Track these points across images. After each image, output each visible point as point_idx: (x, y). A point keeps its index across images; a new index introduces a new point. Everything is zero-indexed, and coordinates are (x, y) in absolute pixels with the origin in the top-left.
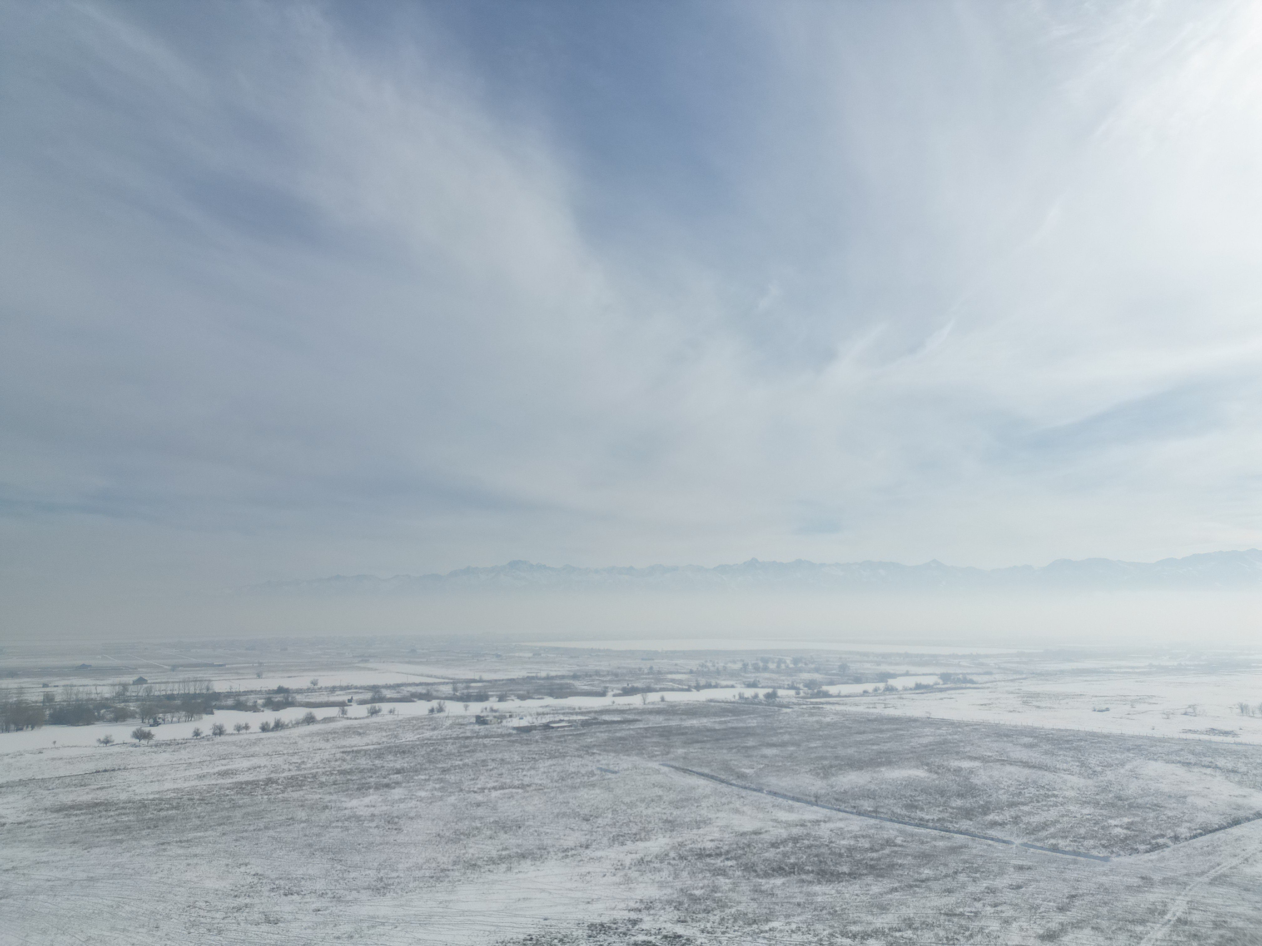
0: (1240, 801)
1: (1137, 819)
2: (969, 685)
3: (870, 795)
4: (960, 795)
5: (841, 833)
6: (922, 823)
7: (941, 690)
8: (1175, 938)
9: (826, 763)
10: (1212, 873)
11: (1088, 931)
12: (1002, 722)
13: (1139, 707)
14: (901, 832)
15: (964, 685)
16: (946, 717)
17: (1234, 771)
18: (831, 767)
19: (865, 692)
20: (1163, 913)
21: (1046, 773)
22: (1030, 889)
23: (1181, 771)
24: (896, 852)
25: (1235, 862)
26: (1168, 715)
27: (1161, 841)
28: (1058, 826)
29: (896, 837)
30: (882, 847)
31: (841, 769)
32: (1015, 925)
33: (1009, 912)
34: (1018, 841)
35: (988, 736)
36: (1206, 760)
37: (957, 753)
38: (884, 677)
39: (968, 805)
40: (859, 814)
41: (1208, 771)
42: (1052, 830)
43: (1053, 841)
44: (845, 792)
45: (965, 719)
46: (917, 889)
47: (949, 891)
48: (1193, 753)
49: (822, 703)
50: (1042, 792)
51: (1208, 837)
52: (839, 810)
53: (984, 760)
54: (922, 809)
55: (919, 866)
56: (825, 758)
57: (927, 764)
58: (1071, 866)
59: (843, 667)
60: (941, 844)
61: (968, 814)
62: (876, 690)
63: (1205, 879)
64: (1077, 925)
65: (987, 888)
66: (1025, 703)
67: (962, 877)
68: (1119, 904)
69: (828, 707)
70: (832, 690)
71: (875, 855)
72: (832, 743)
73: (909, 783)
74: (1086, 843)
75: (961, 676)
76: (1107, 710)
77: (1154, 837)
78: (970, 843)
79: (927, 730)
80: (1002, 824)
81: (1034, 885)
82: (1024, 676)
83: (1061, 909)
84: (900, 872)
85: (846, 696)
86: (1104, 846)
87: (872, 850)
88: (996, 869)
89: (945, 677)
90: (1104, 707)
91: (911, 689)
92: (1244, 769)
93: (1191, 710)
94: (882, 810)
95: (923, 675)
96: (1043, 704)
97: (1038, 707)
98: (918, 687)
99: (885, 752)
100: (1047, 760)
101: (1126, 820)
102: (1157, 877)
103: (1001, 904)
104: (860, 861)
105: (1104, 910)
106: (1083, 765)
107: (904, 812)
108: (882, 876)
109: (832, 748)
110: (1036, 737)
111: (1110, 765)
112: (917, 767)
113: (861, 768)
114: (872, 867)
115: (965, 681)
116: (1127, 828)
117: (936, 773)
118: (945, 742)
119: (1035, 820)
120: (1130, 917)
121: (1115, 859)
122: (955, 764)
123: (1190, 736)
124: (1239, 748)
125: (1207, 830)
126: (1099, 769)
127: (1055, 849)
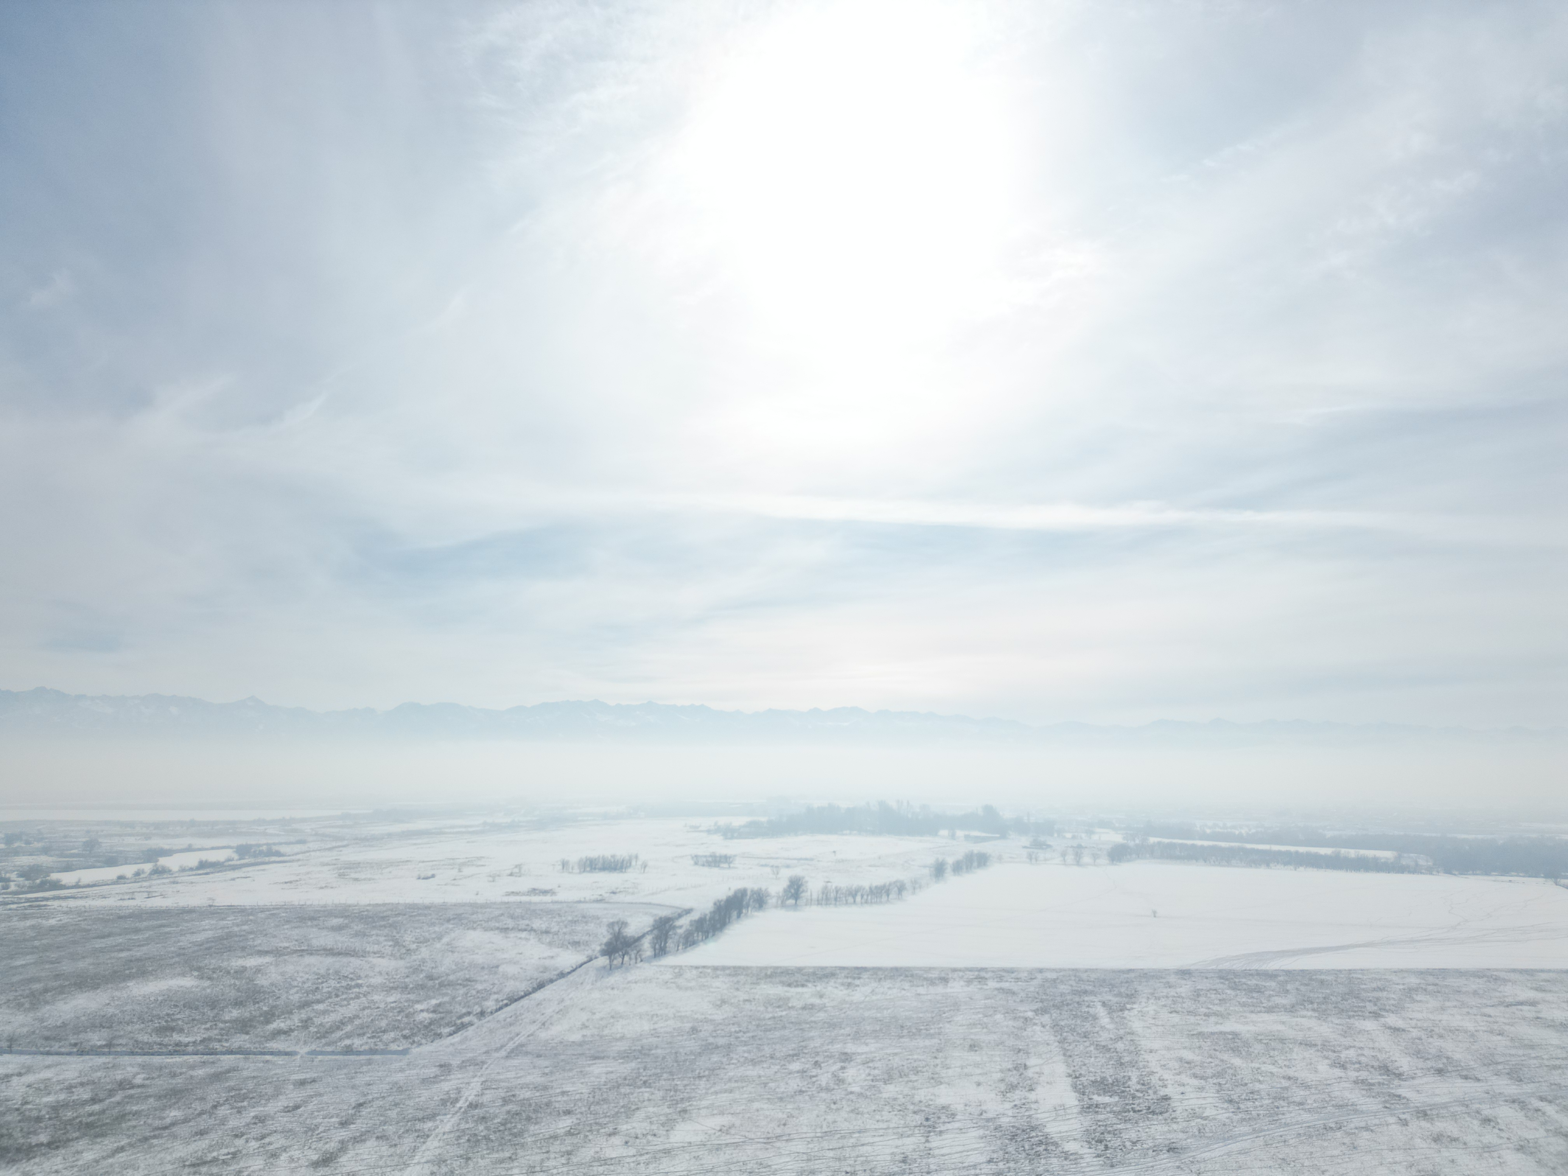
0: (548, 963)
1: (446, 999)
2: (273, 859)
3: (103, 1022)
4: (238, 1003)
5: (45, 1087)
6: (179, 1050)
7: (234, 868)
8: (463, 1126)
9: (37, 986)
10: (511, 1045)
11: (371, 1143)
12: (308, 903)
13: (467, 871)
14: (143, 1067)
15: (267, 859)
16: (236, 903)
17: (547, 932)
18: (46, 991)
19: (121, 878)
20: (457, 1100)
21: (352, 959)
22: (310, 1107)
23: (497, 938)
24: (131, 1097)
25: (533, 1028)
26: (493, 878)
27: (466, 1019)
28: (357, 1022)
29: (134, 1076)
30: (111, 1093)
31: (62, 993)
32: (284, 1157)
33: (278, 1141)
34: (304, 1050)
35: (288, 922)
36: (523, 923)
37: (243, 949)
38: (152, 855)
39: (247, 1015)
40: (82, 1053)
41: (524, 935)
42: (349, 1028)
43: (348, 1042)
44: (64, 1025)
45: (261, 903)
46: (155, 1141)
47: (202, 1133)
48: (512, 917)
49: (47, 899)
50: (344, 983)
51: (513, 1006)
52: (48, 1053)
53: (277, 953)
54: (181, 1031)
55: (163, 1109)
56: (38, 980)
57: (199, 969)
58: (365, 1069)
59: (91, 845)
60: (200, 1072)
61: (244, 1026)
62: (137, 874)
63: (503, 1053)
64: (359, 1139)
65: (256, 1117)
66: (341, 876)
67: (223, 1111)
68: (411, 1103)
69: (56, 904)
70: (67, 878)
71: (97, 1107)
72: (54, 955)
73: (169, 999)
74: (385, 1037)
75: (264, 848)
76: (433, 876)
77: (460, 1017)
78: (241, 1064)
79: (206, 923)
80: (287, 1032)
81: (315, 1101)
82: (345, 843)
83: (344, 1124)
84: (134, 1123)
85: (88, 886)
86: (405, 1037)
87: (94, 1100)
88: (270, 1090)
89: (242, 851)
90: (430, 874)
91: (191, 869)
92: (555, 929)
93: (516, 870)
94: (121, 1041)
95: (213, 848)
96: (361, 876)
97: (356, 880)
98: (204, 866)
99: (138, 960)
100: (357, 944)
101: (434, 1002)
102: (455, 1062)
103: (269, 1134)
104: (70, 1122)
105: (393, 1114)
106: (397, 943)
107: (155, 1038)
108: (103, 1135)
109: (52, 963)
110: (346, 917)
111: (426, 941)
112: (183, 975)
113: (95, 987)
114: (90, 1126)
115: (270, 853)
116: (434, 1012)
117: (210, 978)
118: (229, 936)
119: (329, 1020)
120: (420, 1114)
121: (415, 1050)
122: (237, 963)
123: (512, 899)
124: (556, 907)
125: (514, 999)
126: (414, 946)
127: (349, 1051)
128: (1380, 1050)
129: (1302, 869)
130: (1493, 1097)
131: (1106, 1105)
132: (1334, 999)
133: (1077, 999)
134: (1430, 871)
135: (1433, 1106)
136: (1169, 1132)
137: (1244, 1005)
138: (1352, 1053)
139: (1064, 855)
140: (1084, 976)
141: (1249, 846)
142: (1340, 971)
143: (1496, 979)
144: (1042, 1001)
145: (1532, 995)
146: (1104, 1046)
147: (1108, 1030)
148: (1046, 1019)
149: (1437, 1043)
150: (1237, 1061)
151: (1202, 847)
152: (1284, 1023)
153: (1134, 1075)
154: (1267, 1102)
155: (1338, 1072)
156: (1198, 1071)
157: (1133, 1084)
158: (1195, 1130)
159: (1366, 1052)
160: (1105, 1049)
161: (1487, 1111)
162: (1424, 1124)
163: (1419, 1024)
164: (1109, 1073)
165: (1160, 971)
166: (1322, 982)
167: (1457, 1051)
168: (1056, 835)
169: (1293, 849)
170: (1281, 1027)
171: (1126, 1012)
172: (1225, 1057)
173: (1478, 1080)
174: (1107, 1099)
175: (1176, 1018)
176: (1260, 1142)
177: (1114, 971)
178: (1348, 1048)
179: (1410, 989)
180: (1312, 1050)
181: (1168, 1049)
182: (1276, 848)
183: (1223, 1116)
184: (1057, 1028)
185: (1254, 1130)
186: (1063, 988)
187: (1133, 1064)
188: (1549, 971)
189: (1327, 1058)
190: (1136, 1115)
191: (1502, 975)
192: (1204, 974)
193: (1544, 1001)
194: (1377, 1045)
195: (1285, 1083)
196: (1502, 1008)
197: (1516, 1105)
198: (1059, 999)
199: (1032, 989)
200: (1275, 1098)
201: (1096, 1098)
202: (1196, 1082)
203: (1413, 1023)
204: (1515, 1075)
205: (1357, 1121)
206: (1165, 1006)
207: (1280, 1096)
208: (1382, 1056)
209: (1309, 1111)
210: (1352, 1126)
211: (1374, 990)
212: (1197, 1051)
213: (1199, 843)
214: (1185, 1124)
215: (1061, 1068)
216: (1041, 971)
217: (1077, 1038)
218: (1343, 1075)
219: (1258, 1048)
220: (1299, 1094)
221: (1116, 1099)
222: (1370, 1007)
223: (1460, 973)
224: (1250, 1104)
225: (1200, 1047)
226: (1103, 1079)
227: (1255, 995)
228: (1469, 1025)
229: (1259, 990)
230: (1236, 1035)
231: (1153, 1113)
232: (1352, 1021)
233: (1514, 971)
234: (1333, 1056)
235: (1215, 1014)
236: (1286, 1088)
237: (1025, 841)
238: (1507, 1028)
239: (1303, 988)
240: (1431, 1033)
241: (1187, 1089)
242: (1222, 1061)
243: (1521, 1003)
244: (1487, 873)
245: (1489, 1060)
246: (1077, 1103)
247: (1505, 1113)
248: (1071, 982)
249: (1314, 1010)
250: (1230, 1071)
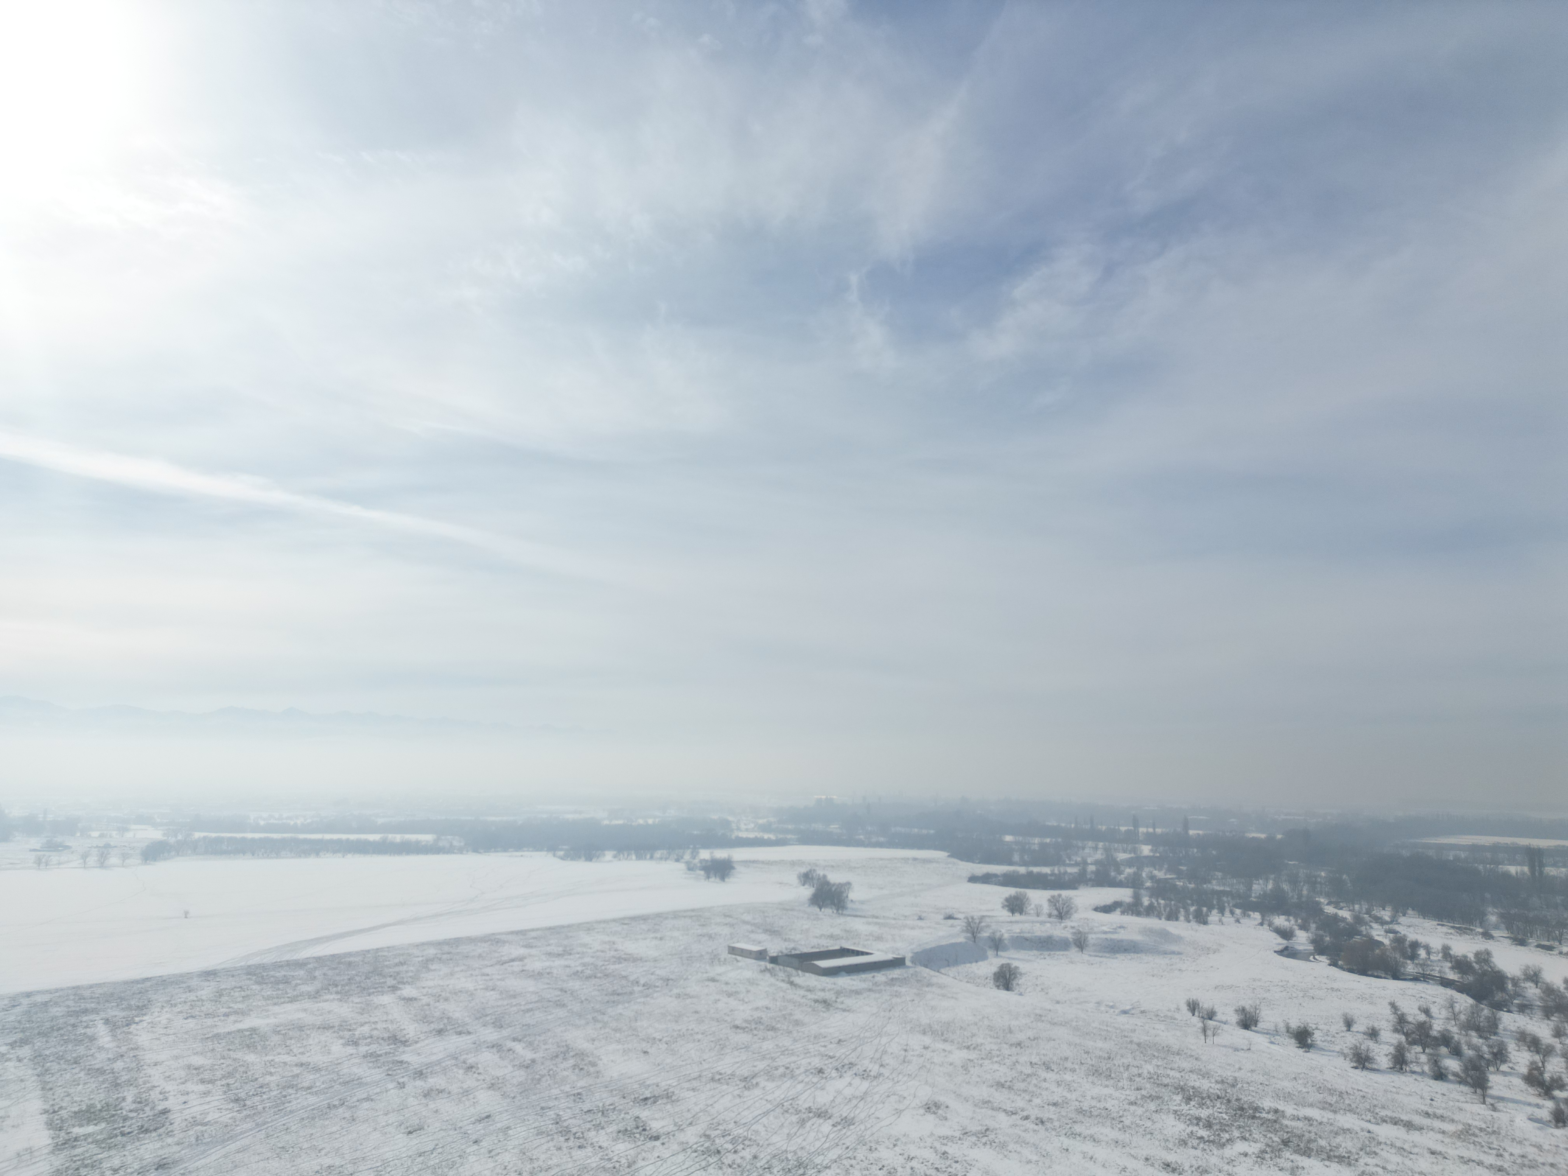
128: (392, 1022)
129: (349, 856)
130: (478, 1046)
131: (86, 1136)
132: (358, 979)
133: (72, 1020)
134: (461, 851)
135: (429, 1065)
136: (162, 1147)
137: (268, 998)
138: (366, 1029)
139: (85, 856)
140: (87, 993)
141: (302, 836)
142: (368, 951)
143: (498, 941)
144: (23, 1031)
145: (522, 951)
146: (98, 1069)
147: (107, 1050)
148: (26, 1051)
149: (442, 1006)
150: (251, 1058)
151: (253, 840)
152: (305, 1010)
153: (130, 1094)
154: (275, 1093)
155: (351, 1050)
156: (206, 1076)
157: (128, 1104)
158: (193, 1139)
159: (378, 1026)
160: (101, 1071)
161: (471, 1060)
162: (419, 1083)
163: (430, 991)
164: (98, 1099)
165: (181, 975)
166: (350, 964)
167: (456, 1010)
168: (78, 834)
169: (344, 837)
170: (302, 1015)
171: (134, 1026)
172: (239, 1055)
173: (469, 1033)
174: (90, 1129)
175: (191, 1024)
176: (262, 1135)
177: (126, 983)
178: (362, 1025)
179: (427, 960)
180: (328, 1033)
181: (177, 1058)
182: (328, 837)
183: (226, 1117)
184: (38, 1058)
185: (257, 1125)
186: (55, 1011)
187: (130, 1083)
188: (537, 930)
189: (342, 1038)
190: (125, 1139)
191: (503, 937)
192: (230, 973)
193: (530, 955)
194: (390, 1017)
195: (297, 1070)
196: (498, 967)
197: (495, 1050)
198: (48, 1025)
199: (12, 1018)
200: (284, 1088)
201: (77, 1131)
202: (202, 1088)
203: (425, 991)
204: (498, 1024)
205: (361, 1094)
206: (181, 1012)
207: (290, 1085)
208: (391, 1027)
209: (316, 1093)
210: (355, 1099)
211: (396, 965)
212: (209, 1054)
213: (250, 836)
214: (181, 1135)
215: (35, 1104)
216: (28, 995)
217: (64, 1066)
218: (354, 1051)
219: (276, 1039)
220: (308, 1078)
221: (103, 1125)
222: (390, 982)
223: (471, 940)
224: (257, 1099)
225: (213, 1050)
226: (90, 1107)
227: (281, 986)
228: (470, 986)
229: (286, 981)
230: (253, 1030)
231: (147, 1131)
232: (372, 997)
233: (512, 933)
234: (347, 1034)
235: (236, 1013)
236: (297, 1075)
237: (36, 842)
238: (498, 983)
239: (330, 973)
240: (438, 998)
241: (192, 1096)
242: (235, 1060)
243: (513, 960)
244: (505, 850)
245: (480, 1015)
246: (50, 1141)
247: (487, 1057)
248: (68, 1003)
249: (337, 993)
250: (242, 1069)
